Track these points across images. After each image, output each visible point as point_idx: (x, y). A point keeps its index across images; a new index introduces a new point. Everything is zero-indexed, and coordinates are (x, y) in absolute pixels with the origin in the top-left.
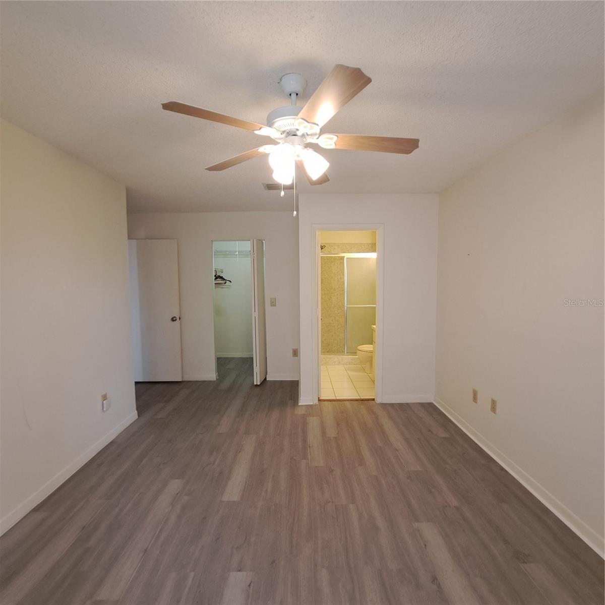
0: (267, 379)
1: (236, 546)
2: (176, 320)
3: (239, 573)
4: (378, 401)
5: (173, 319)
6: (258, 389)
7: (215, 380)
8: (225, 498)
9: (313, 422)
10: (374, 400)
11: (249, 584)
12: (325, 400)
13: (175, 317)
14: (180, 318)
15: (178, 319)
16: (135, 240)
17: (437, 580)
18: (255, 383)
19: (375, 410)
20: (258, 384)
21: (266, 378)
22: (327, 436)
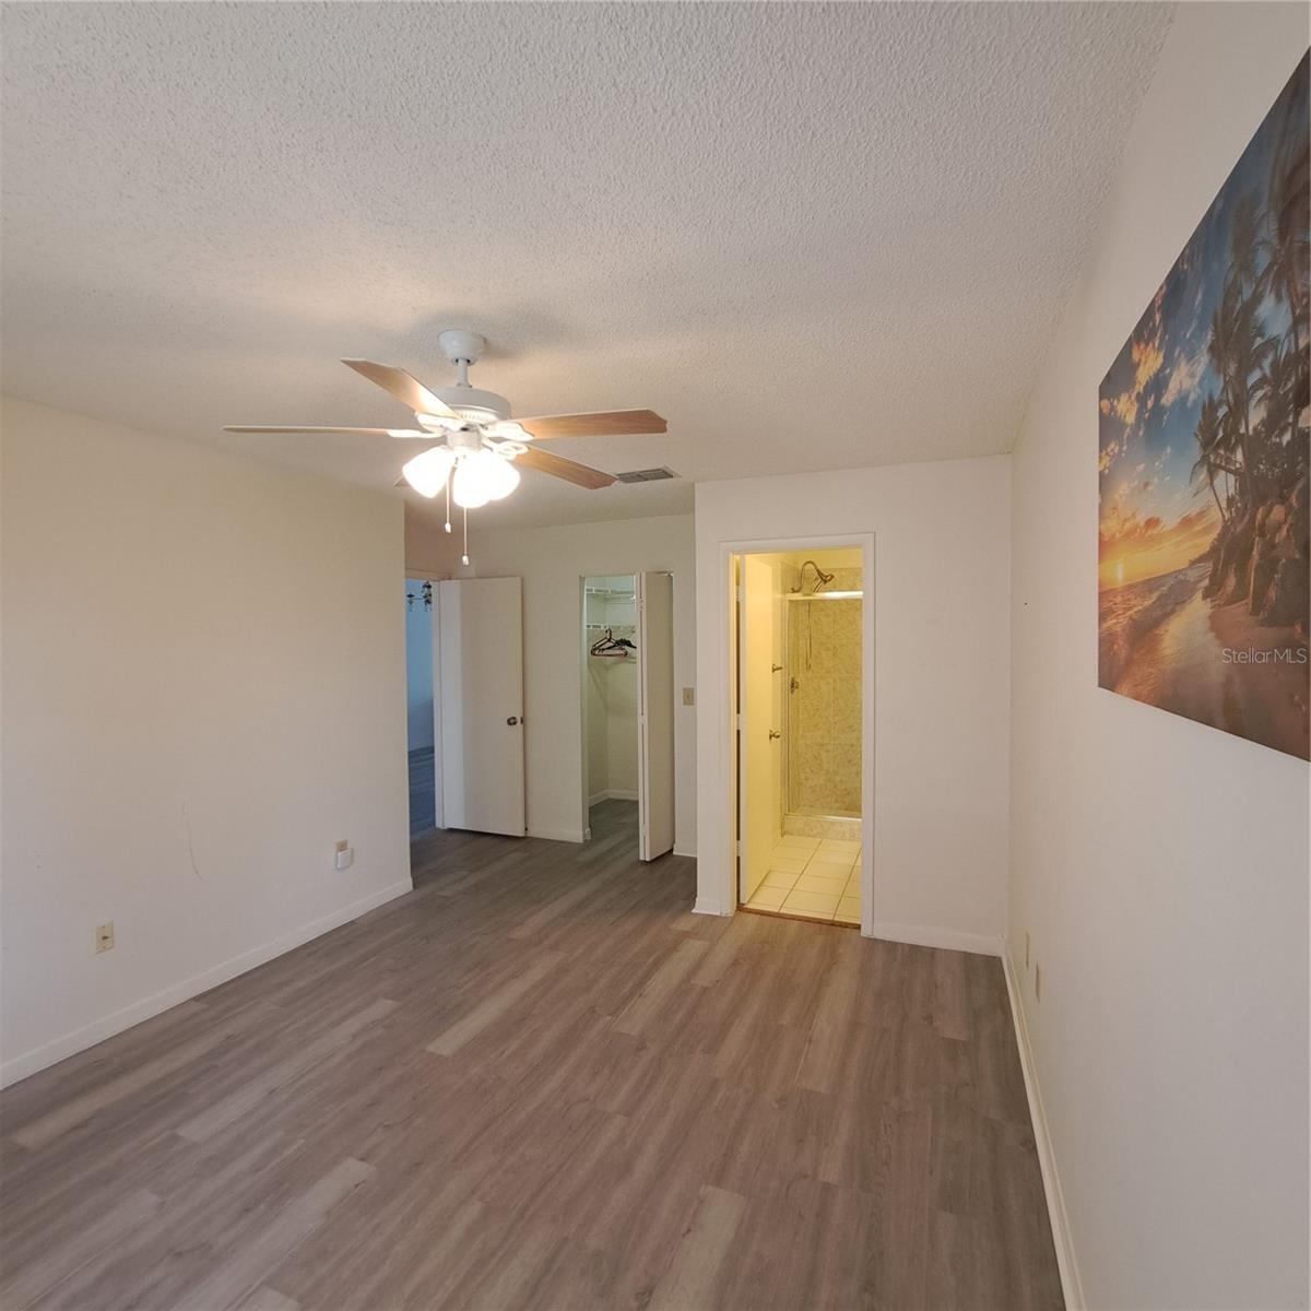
0: (674, 853)
1: (386, 1123)
2: (515, 723)
3: (360, 1163)
4: (865, 932)
5: (511, 722)
6: (642, 869)
7: (581, 841)
8: (431, 1048)
9: (692, 949)
10: (858, 927)
11: (357, 1182)
12: (750, 911)
13: (514, 718)
14: (522, 721)
15: (519, 721)
16: (458, 581)
17: (650, 1294)
18: (642, 858)
19: (841, 950)
20: (648, 859)
21: (671, 850)
22: (693, 982)
